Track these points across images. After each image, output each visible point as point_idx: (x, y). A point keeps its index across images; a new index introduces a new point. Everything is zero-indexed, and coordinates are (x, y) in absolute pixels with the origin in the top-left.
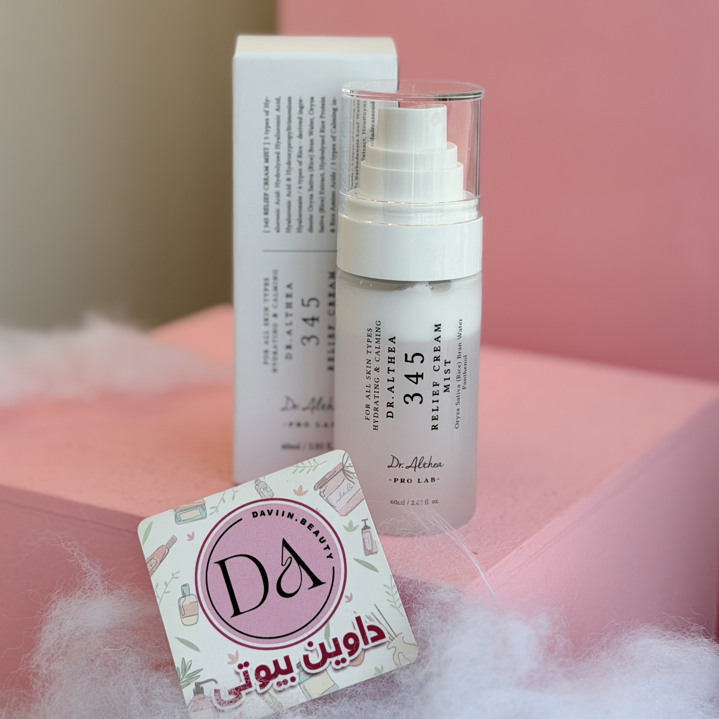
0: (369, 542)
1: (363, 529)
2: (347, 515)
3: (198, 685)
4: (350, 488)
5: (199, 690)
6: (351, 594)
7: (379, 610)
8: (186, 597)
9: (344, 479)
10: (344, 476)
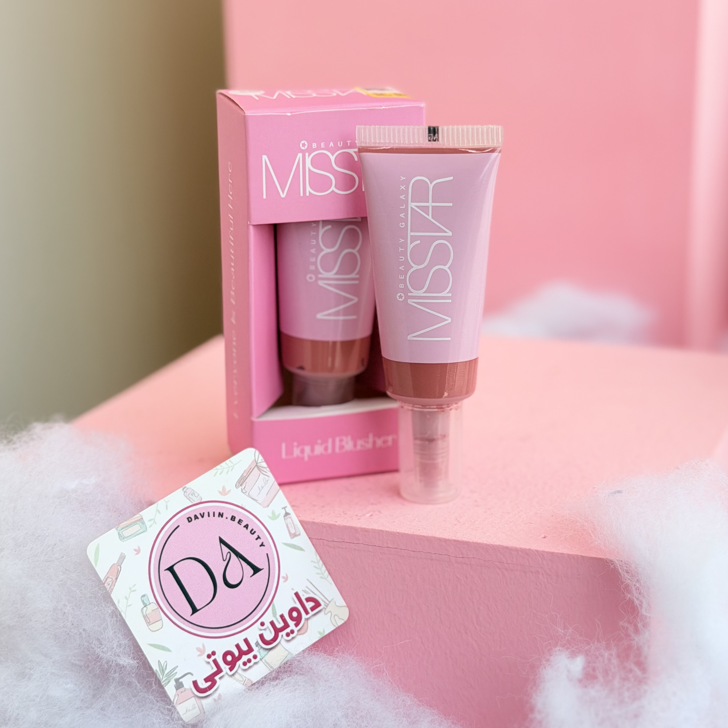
0: (292, 527)
1: (284, 516)
2: (269, 506)
3: (177, 680)
4: (267, 481)
5: (179, 685)
6: (287, 575)
7: (311, 583)
8: (146, 606)
9: (260, 474)
10: (258, 471)
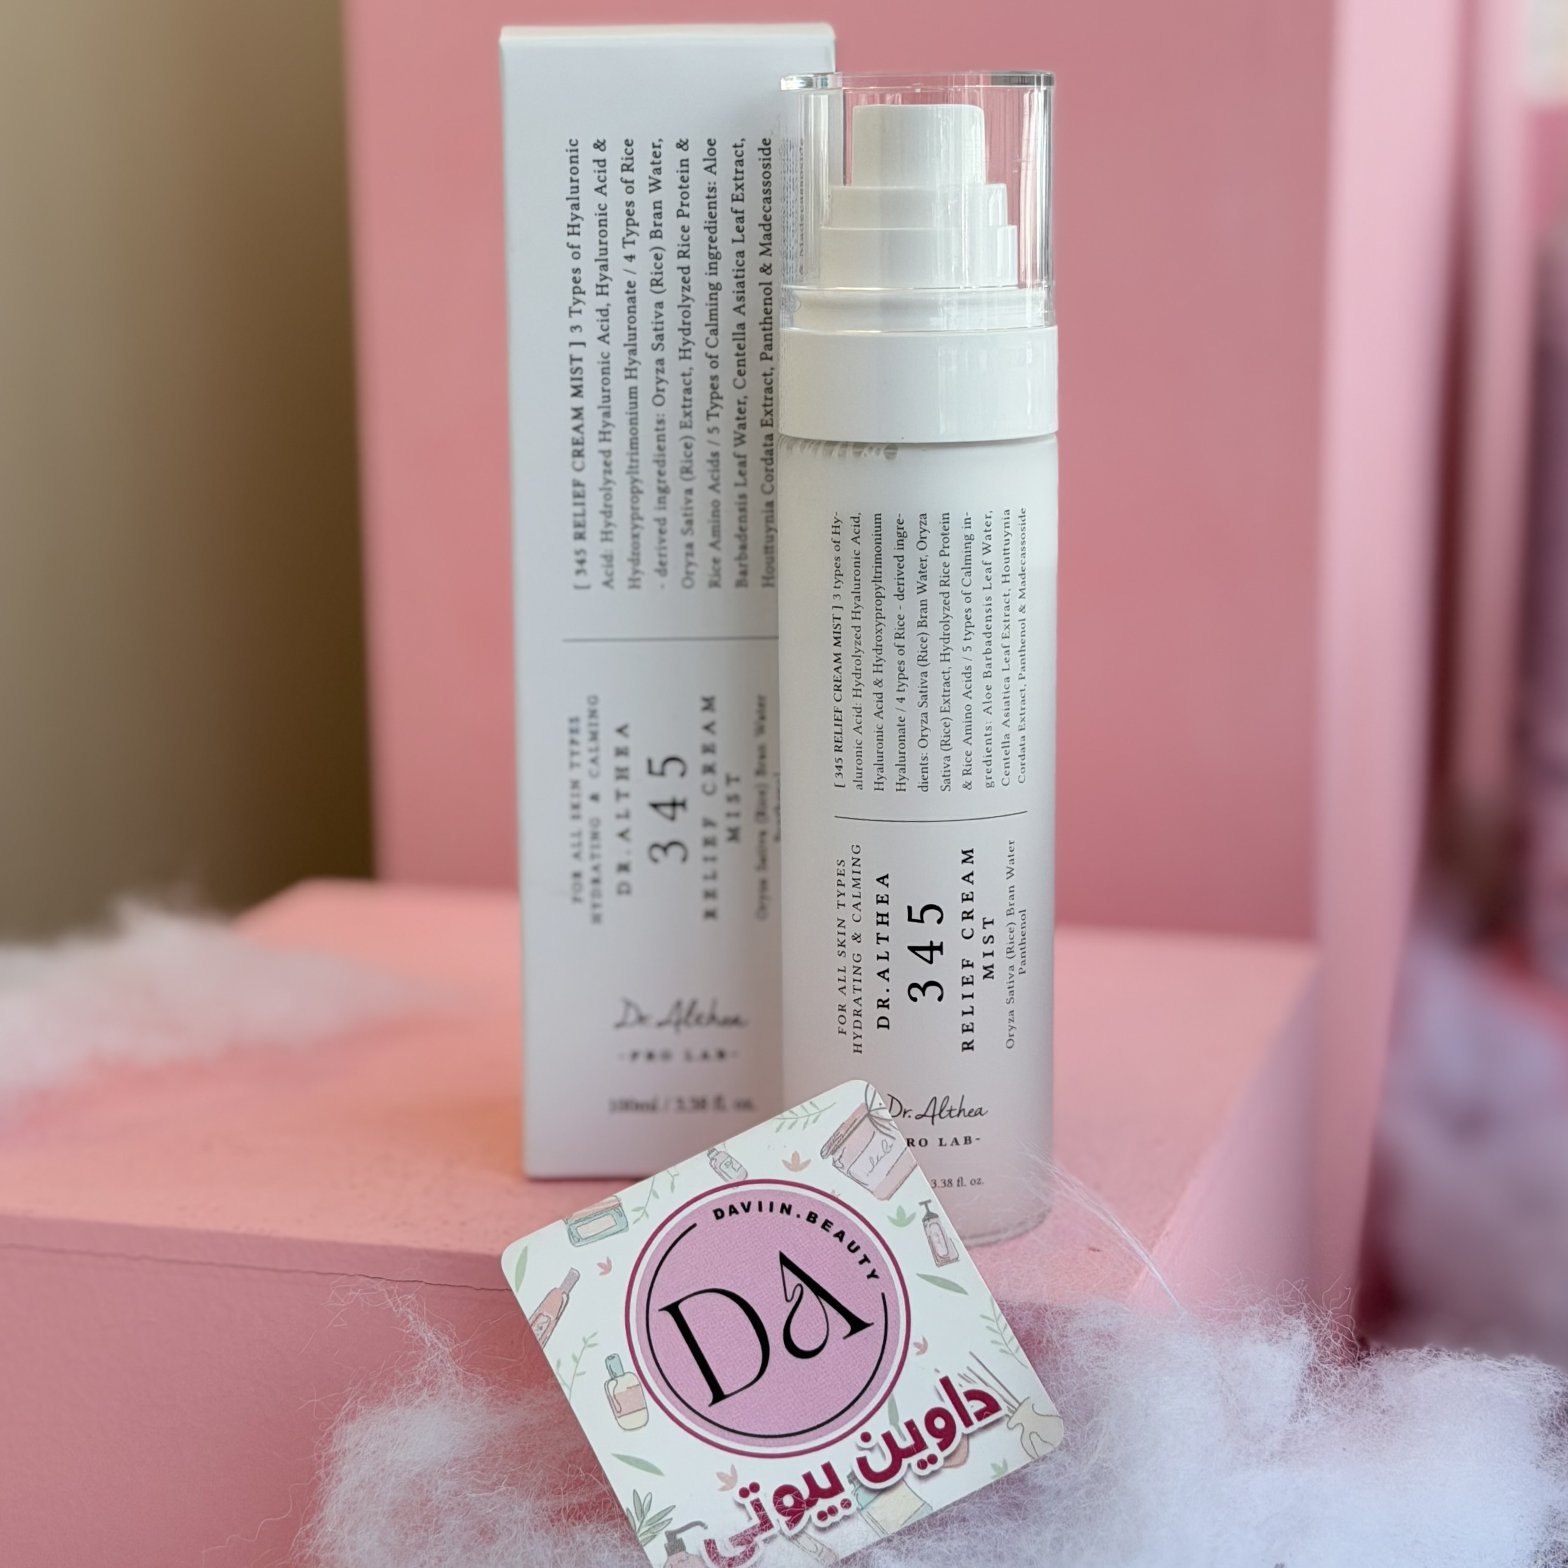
0: (939, 1242)
1: (924, 1220)
2: (891, 1196)
3: (671, 1535)
4: (889, 1148)
5: (675, 1545)
6: (924, 1339)
7: (979, 1361)
8: (617, 1379)
9: (874, 1133)
10: (872, 1125)
